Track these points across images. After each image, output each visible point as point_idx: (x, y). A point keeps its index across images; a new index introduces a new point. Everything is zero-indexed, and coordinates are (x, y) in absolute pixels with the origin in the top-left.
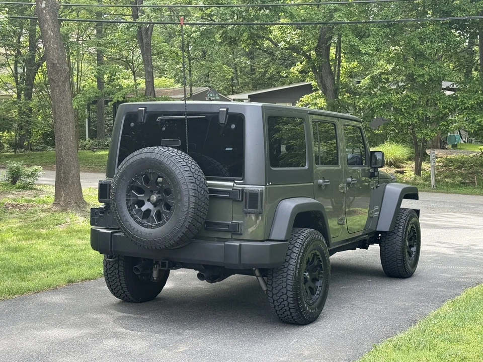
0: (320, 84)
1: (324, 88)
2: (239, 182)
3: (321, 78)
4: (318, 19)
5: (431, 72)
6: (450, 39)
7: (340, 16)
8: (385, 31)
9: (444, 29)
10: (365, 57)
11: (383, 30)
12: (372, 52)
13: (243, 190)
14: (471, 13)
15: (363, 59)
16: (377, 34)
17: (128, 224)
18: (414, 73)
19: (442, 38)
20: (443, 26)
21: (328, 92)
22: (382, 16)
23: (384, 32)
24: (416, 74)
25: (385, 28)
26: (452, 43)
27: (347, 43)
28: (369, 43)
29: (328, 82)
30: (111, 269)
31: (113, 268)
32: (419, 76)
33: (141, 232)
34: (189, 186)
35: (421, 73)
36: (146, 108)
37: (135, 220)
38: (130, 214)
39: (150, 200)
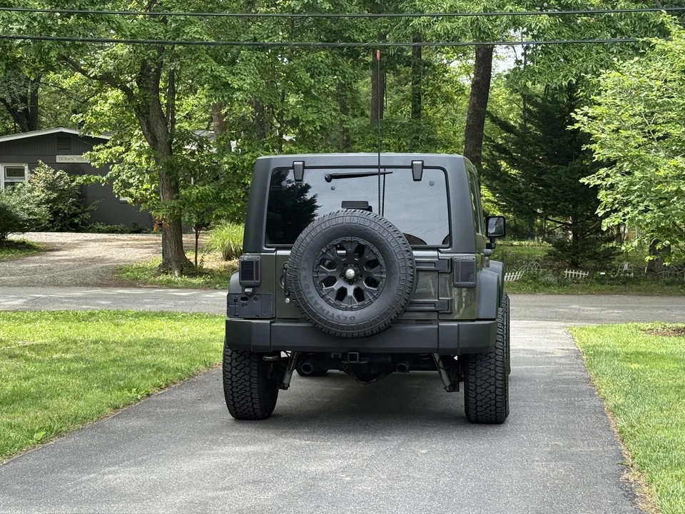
0: (147, 133)
1: (152, 140)
2: (445, 250)
3: (148, 123)
4: (157, 34)
5: (326, 117)
6: (345, 70)
7: (197, 32)
8: (259, 56)
9: (336, 55)
10: (238, 94)
11: (256, 55)
12: (248, 87)
13: (451, 259)
14: (371, 35)
15: (236, 97)
16: (249, 60)
17: (318, 307)
18: (300, 118)
19: (333, 68)
20: (334, 52)
21: (159, 145)
22: (254, 34)
23: (257, 58)
24: (303, 119)
25: (258, 52)
26: (347, 76)
27: (209, 72)
28: (240, 73)
29: (159, 131)
30: (238, 376)
31: (241, 374)
32: (308, 122)
33: (338, 316)
34: (405, 255)
35: (311, 119)
36: (304, 162)
37: (327, 301)
38: (320, 294)
39: (343, 275)
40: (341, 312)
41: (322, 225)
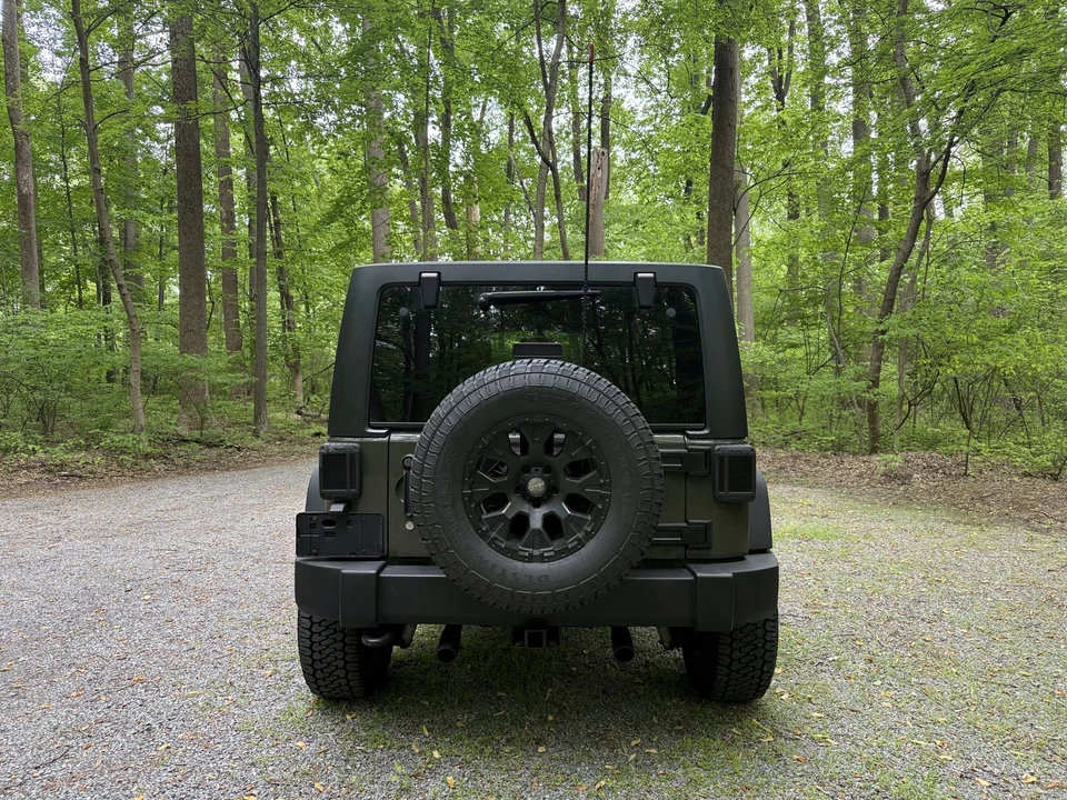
2: (698, 433)
13: (711, 450)
36: (439, 273)
37: (492, 543)
38: (477, 529)
39: (522, 490)
40: (519, 564)
41: (482, 391)
